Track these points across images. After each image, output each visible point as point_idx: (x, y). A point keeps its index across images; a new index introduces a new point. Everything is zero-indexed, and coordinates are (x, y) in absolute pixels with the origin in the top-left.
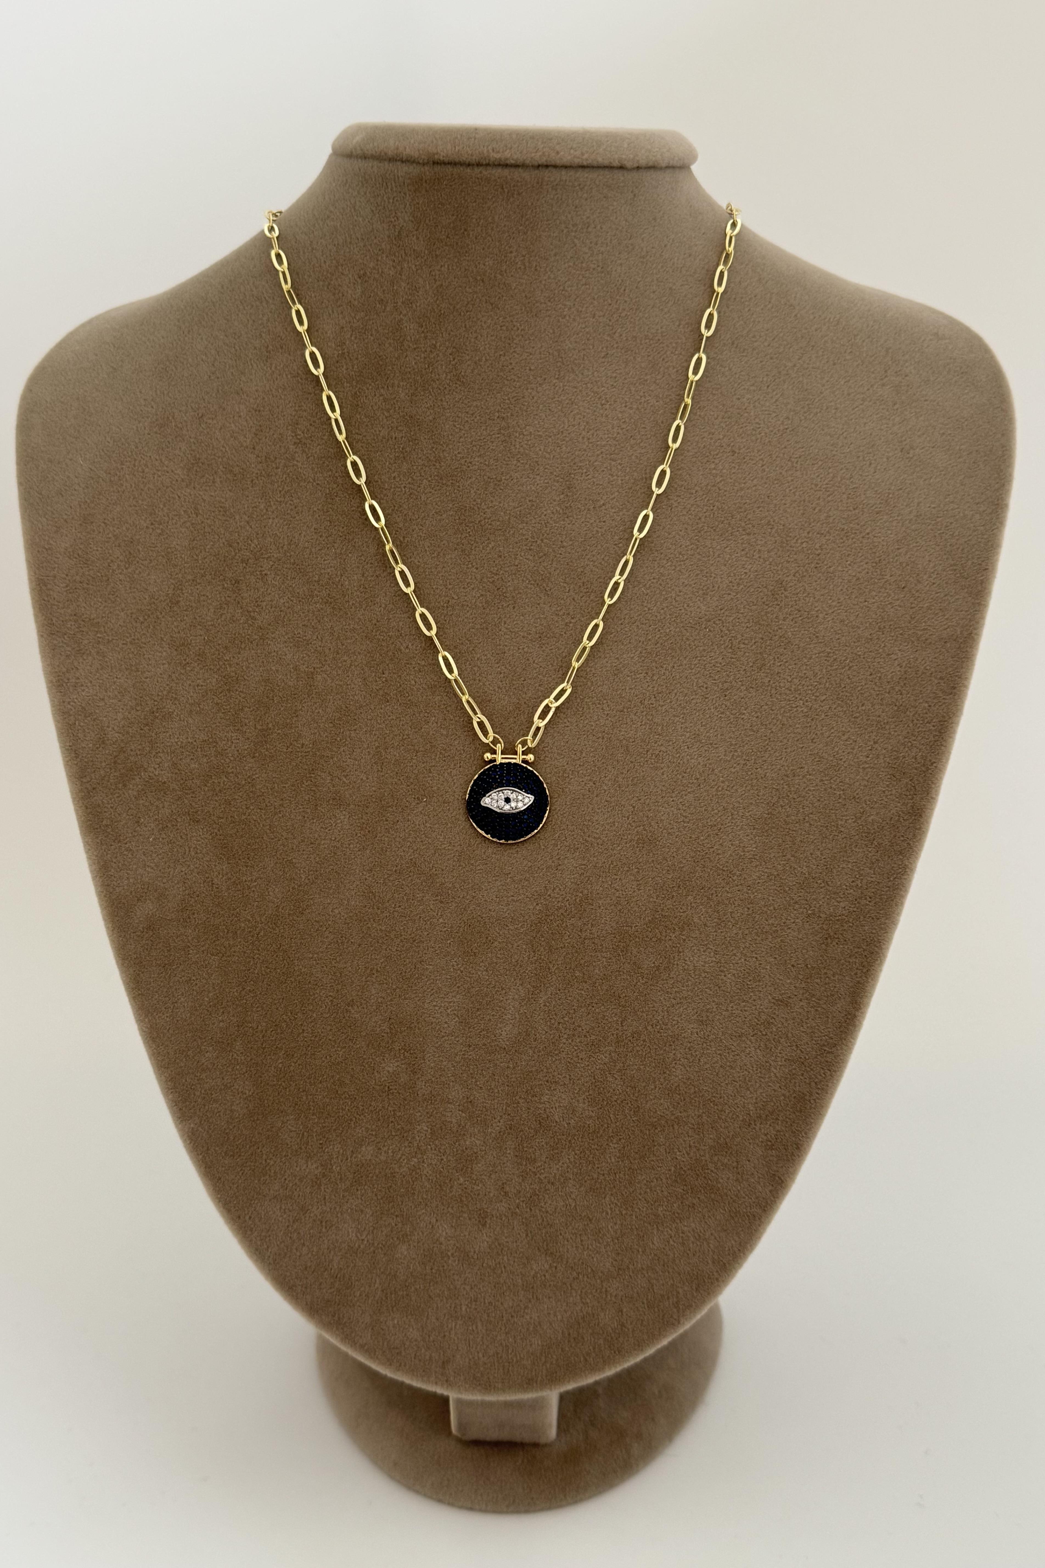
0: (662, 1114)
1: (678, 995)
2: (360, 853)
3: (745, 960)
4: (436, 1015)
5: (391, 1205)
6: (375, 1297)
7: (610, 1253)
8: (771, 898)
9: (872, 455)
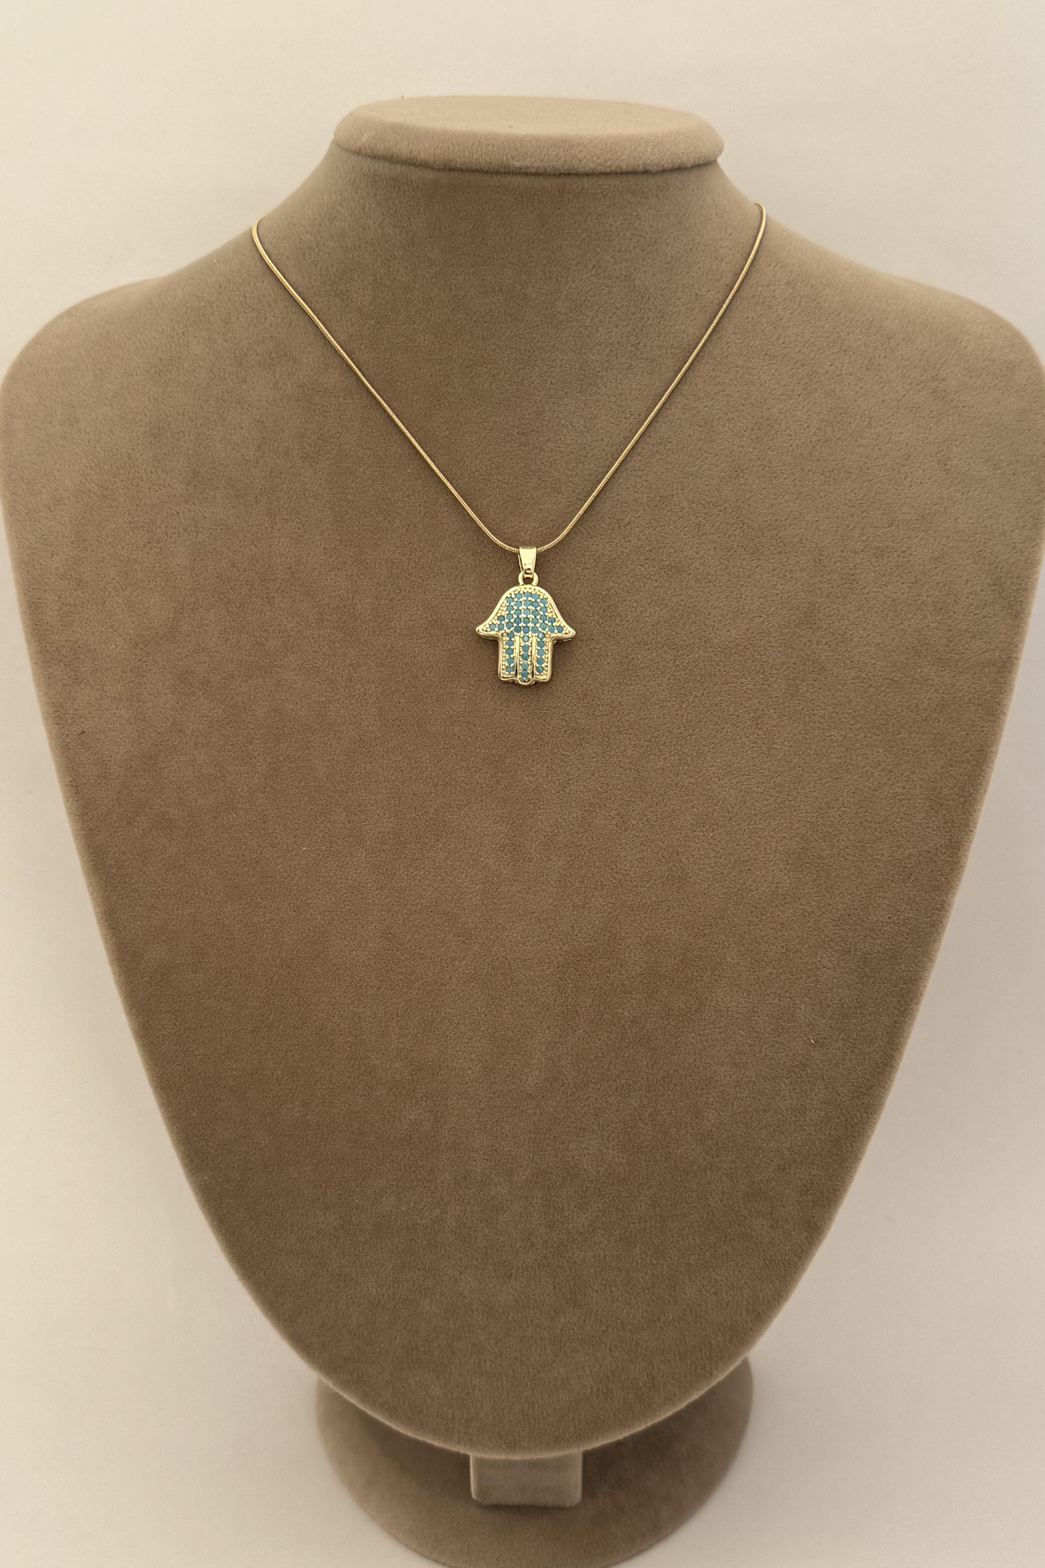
0: (695, 1160)
1: (710, 1037)
2: (377, 892)
3: (779, 1000)
4: (460, 1061)
5: (412, 1258)
6: (395, 1353)
7: (640, 1305)
8: (805, 936)
9: (908, 467)
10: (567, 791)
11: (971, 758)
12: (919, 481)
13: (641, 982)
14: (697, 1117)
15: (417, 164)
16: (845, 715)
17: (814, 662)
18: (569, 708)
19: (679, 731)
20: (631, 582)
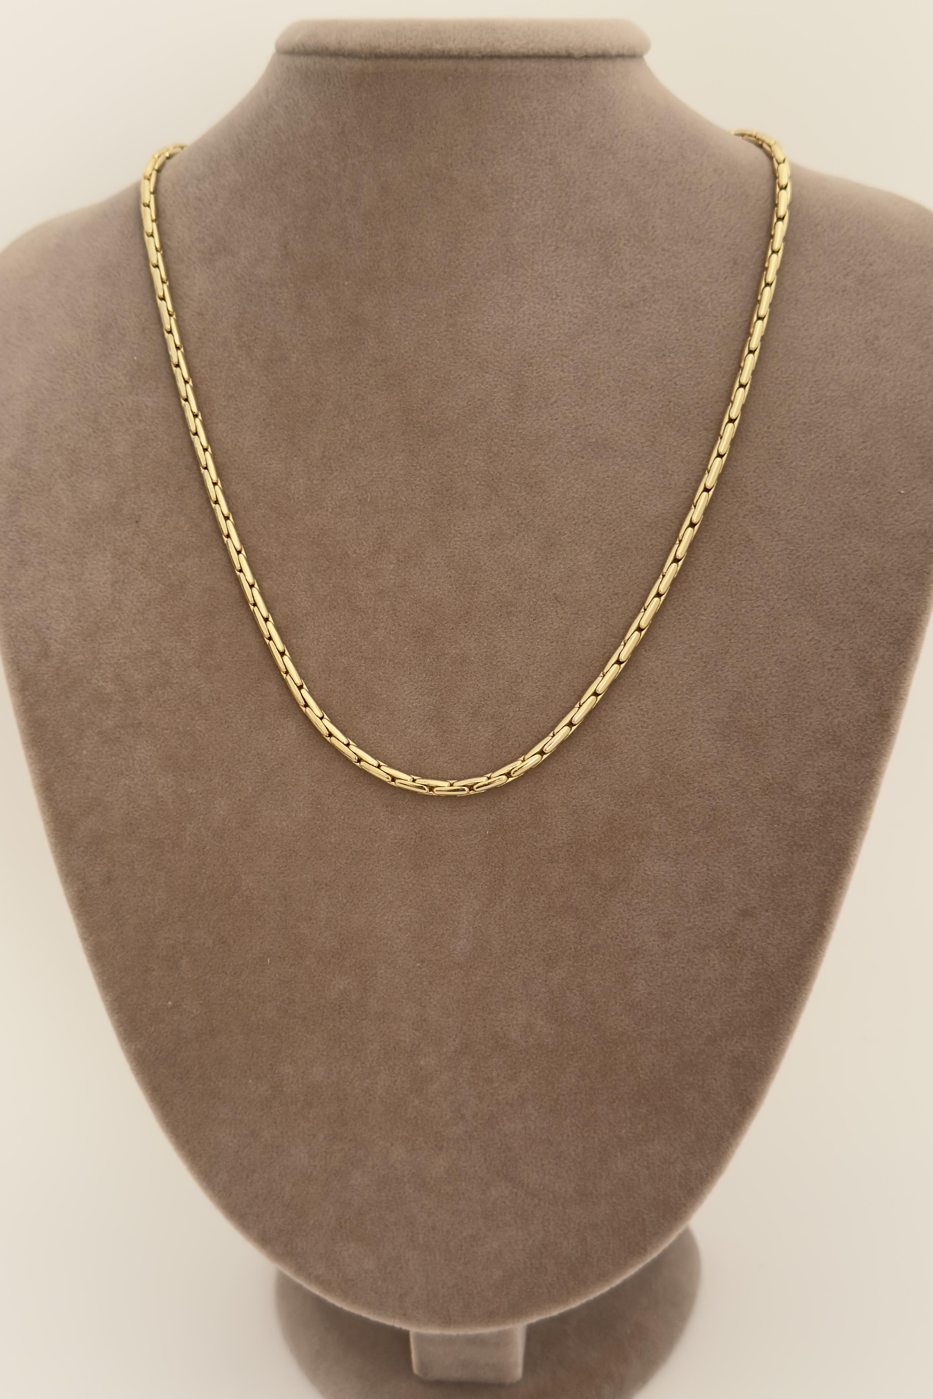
10: (494, 663)
11: (901, 627)
12: (847, 360)
13: (568, 851)
14: (625, 988)
15: (346, 54)
16: (772, 586)
17: (741, 535)
18: (497, 582)
19: (606, 603)
20: (559, 457)
